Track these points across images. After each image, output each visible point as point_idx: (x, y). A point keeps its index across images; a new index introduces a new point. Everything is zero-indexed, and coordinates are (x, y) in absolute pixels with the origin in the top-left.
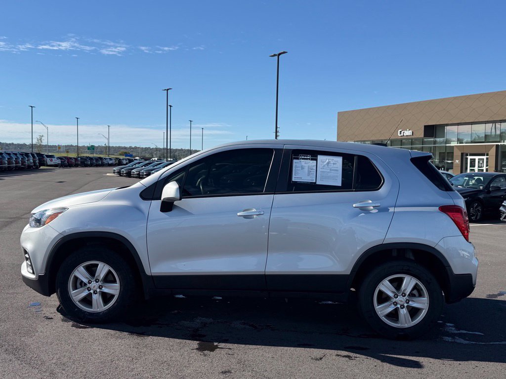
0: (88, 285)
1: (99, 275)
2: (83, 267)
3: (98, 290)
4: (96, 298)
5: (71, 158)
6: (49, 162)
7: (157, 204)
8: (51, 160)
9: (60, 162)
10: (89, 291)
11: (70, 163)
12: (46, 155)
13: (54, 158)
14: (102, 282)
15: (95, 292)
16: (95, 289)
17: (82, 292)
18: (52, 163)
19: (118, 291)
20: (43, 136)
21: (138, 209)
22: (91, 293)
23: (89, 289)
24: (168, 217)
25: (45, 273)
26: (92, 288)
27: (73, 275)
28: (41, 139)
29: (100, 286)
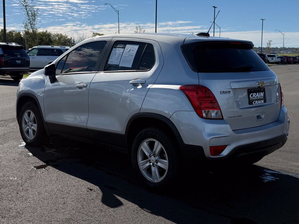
5: (290, 57)
6: (271, 61)
8: (273, 59)
9: (280, 60)
11: (289, 61)
12: (268, 55)
13: (275, 57)
18: (273, 61)
20: (271, 41)
28: (270, 43)
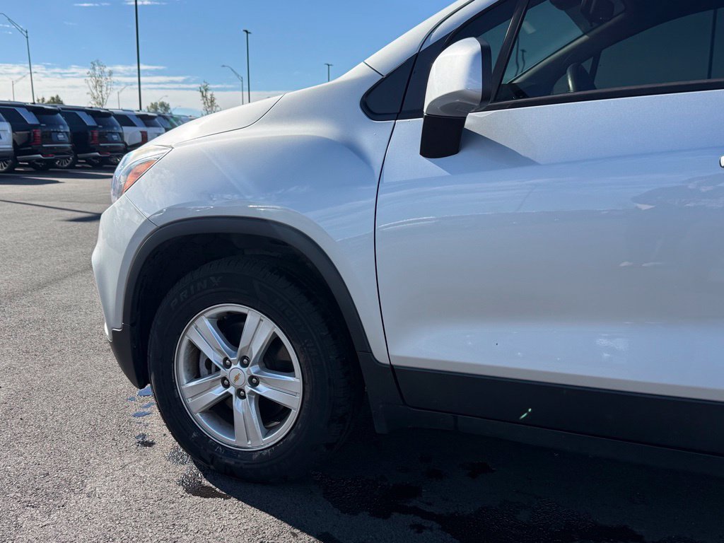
0: (223, 372)
1: (249, 347)
2: (210, 318)
3: (248, 389)
4: (244, 410)
7: (410, 130)
10: (227, 386)
14: (257, 368)
15: (240, 393)
16: (239, 383)
17: (210, 389)
19: (299, 398)
21: (352, 149)
22: (231, 396)
23: (225, 382)
24: (445, 173)
25: (124, 327)
26: (232, 379)
27: (186, 339)
29: (252, 377)
